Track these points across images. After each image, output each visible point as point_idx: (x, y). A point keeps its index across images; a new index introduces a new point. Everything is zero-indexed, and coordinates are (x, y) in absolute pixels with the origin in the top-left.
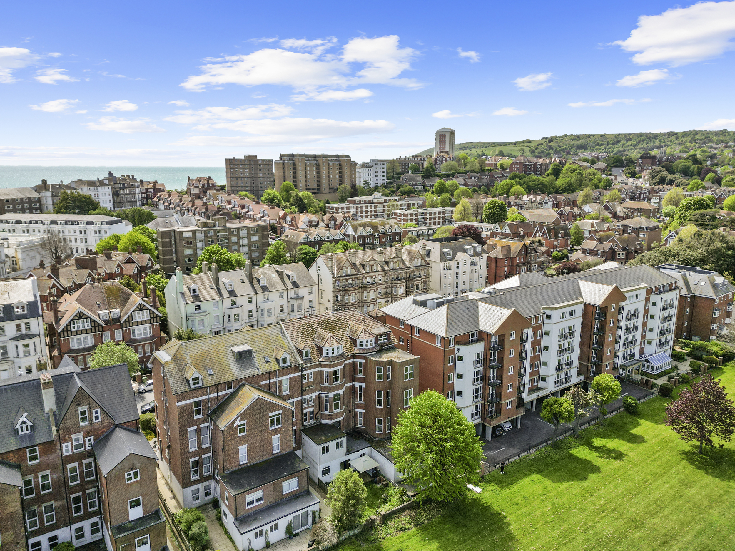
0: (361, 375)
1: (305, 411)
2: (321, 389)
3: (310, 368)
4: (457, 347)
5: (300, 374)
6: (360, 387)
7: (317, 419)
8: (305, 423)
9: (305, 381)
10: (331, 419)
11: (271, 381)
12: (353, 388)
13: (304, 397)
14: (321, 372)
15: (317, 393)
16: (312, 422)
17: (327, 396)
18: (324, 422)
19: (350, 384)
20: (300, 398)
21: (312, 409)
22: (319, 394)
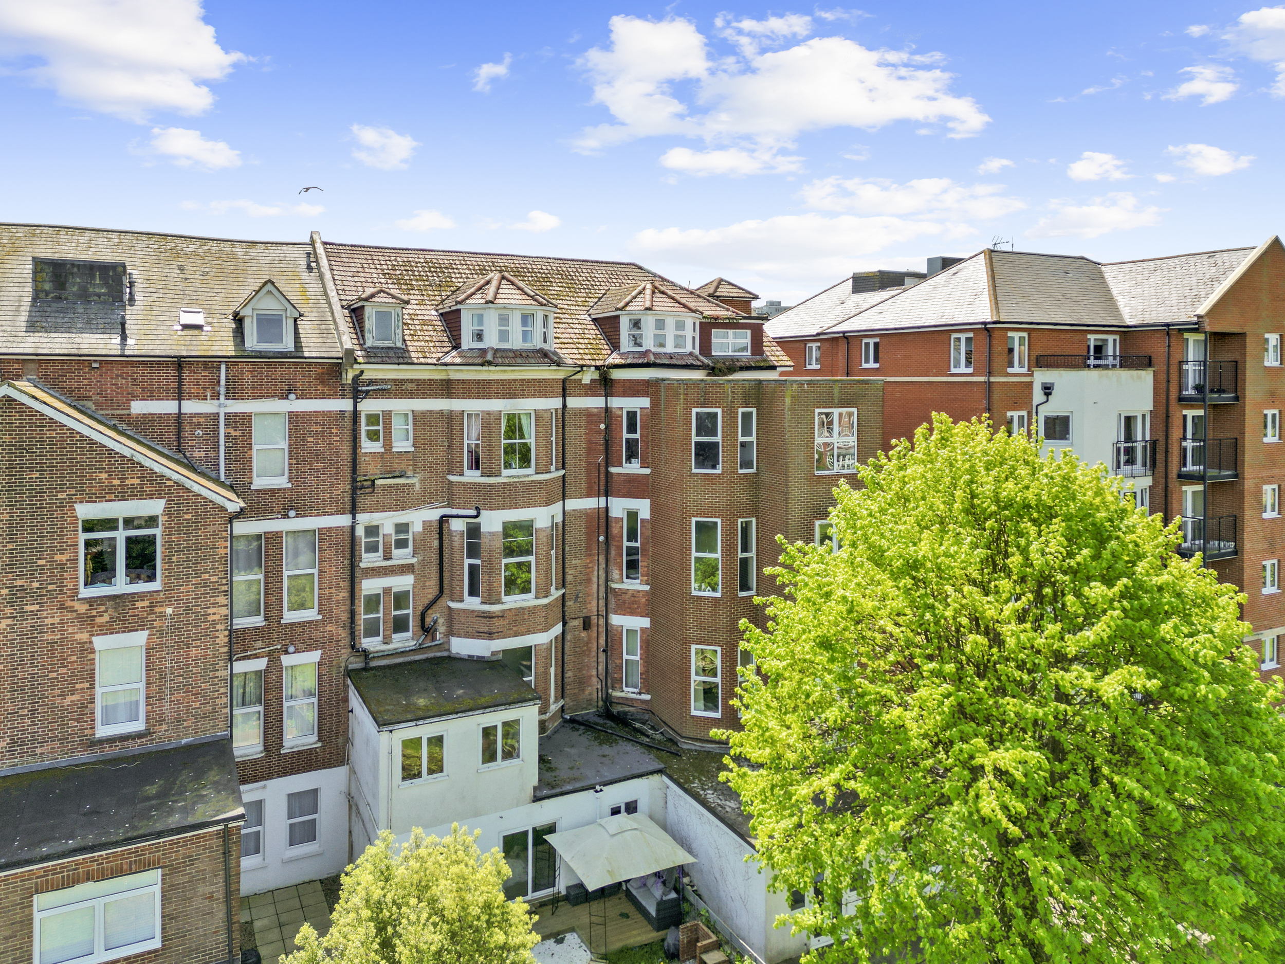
0: (634, 468)
1: (369, 586)
2: (450, 495)
3: (399, 389)
4: (1041, 377)
5: (345, 405)
6: (632, 515)
7: (427, 630)
8: (371, 644)
9: (368, 446)
10: (490, 635)
11: (190, 407)
12: (603, 519)
13: (364, 519)
14: (451, 420)
15: (434, 515)
16: (404, 641)
17: (474, 531)
18: (462, 646)
19: (591, 503)
20: (344, 521)
21: (404, 582)
22: (443, 520)
